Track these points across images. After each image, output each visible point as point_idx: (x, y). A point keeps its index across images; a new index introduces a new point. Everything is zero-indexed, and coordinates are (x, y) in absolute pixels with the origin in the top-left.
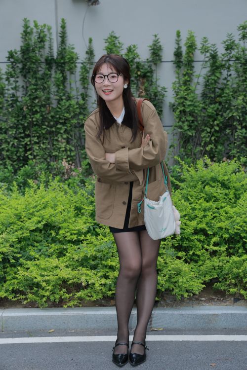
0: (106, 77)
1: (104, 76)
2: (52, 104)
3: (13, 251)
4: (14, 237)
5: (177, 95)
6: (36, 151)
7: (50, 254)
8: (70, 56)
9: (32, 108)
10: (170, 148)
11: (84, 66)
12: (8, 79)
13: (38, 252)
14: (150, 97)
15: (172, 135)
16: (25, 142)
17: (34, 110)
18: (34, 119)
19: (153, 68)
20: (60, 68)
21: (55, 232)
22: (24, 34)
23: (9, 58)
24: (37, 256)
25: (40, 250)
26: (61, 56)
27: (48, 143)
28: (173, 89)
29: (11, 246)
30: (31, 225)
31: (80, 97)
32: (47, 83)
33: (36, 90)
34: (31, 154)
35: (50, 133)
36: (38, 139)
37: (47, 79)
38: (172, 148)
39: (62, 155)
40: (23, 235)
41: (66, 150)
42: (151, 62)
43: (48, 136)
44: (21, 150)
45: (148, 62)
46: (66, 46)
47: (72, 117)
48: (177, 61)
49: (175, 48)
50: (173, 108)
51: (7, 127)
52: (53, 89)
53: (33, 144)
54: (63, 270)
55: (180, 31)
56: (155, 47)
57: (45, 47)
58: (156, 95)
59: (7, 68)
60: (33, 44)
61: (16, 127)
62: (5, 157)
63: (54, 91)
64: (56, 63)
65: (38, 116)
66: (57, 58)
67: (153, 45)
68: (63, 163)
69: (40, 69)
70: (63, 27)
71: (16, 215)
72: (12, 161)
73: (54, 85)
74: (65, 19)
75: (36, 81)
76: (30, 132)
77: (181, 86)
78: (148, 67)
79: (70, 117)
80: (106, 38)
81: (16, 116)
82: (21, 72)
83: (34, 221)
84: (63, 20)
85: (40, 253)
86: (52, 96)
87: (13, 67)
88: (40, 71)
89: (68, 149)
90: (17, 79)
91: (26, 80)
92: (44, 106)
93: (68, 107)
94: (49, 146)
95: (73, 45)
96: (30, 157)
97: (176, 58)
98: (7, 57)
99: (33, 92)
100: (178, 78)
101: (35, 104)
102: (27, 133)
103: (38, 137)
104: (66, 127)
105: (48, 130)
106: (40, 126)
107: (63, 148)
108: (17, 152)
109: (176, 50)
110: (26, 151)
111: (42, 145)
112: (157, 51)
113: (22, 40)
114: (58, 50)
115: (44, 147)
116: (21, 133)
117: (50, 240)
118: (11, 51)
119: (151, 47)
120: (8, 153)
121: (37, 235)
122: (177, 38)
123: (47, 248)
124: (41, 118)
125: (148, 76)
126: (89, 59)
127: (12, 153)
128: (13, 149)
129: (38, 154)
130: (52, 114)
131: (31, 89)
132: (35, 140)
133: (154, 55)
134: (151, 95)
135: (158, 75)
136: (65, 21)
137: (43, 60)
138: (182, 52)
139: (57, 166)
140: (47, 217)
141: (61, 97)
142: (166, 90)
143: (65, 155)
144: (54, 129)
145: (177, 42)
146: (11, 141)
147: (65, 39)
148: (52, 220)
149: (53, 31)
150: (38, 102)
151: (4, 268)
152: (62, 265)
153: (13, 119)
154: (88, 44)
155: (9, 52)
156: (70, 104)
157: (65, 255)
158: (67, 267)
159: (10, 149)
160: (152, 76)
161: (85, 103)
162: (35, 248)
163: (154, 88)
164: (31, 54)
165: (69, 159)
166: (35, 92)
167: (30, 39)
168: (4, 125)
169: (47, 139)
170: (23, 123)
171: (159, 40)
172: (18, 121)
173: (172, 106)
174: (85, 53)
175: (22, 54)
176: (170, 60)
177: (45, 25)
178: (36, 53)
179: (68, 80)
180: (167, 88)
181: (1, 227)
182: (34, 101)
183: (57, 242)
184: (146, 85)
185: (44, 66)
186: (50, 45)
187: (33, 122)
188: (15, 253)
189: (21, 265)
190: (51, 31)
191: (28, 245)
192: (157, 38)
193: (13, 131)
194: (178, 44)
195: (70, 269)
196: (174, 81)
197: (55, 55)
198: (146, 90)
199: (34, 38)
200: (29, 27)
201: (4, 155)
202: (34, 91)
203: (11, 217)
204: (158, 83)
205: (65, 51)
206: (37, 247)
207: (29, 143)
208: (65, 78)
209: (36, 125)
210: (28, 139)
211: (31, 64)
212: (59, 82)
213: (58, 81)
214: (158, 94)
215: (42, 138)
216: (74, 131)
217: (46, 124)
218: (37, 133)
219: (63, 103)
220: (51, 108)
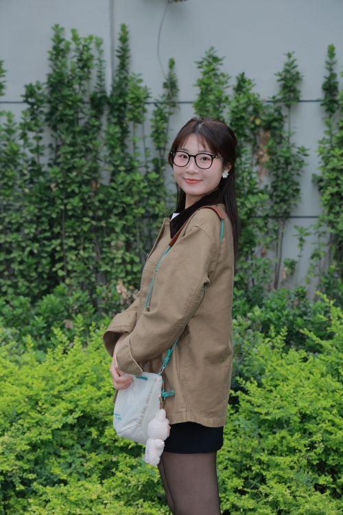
0: (192, 158)
1: (190, 156)
2: (102, 178)
3: (21, 468)
4: (24, 442)
5: (327, 164)
6: (71, 263)
7: (89, 471)
8: (135, 94)
9: (66, 186)
10: (312, 257)
11: (159, 109)
12: (24, 136)
13: (65, 469)
14: (277, 165)
15: (317, 235)
16: (53, 247)
17: (69, 190)
18: (69, 207)
19: (284, 112)
20: (116, 114)
21: (98, 430)
22: (54, 52)
23: (27, 96)
24: (64, 477)
25: (70, 465)
26: (119, 92)
27: (93, 249)
28: (318, 153)
29: (19, 457)
30: (55, 417)
31: (151, 166)
32: (94, 142)
33: (73, 154)
34: (62, 268)
35: (97, 230)
36: (74, 241)
37: (94, 134)
38: (315, 259)
39: (117, 272)
40: (41, 437)
41: (124, 262)
42: (279, 101)
43: (93, 236)
44: (44, 261)
45: (275, 102)
46: (128, 73)
47: (135, 203)
48: (328, 100)
49: (325, 77)
50: (320, 183)
51: (21, 221)
52: (104, 152)
53: (66, 251)
54: (109, 505)
55: (335, 46)
56: (288, 76)
57: (91, 76)
58: (287, 162)
59: (23, 116)
60: (70, 73)
61: (37, 220)
62: (16, 273)
63: (105, 156)
64: (109, 103)
65: (75, 201)
66: (112, 95)
67: (284, 71)
68: (118, 287)
69: (81, 115)
70: (124, 40)
71: (30, 398)
72: (28, 281)
73: (105, 144)
74: (126, 25)
75: (74, 138)
76: (61, 229)
77: (333, 148)
78: (276, 110)
79: (132, 202)
80: (200, 60)
81: (38, 200)
82: (47, 120)
83: (60, 411)
84: (124, 28)
85: (69, 471)
86: (102, 164)
87: (33, 113)
88: (81, 118)
89: (128, 259)
90: (40, 135)
91: (56, 135)
92: (87, 183)
93: (130, 184)
94: (94, 254)
95: (140, 75)
96: (61, 273)
97: (326, 96)
98: (22, 96)
99: (67, 158)
100: (330, 133)
101: (71, 178)
102: (57, 230)
103: (76, 238)
104: (124, 222)
105: (92, 225)
106: (78, 218)
107: (118, 258)
108: (38, 263)
109: (325, 80)
110: (54, 262)
111: (82, 252)
112: (290, 83)
113: (51, 63)
114: (114, 80)
115: (86, 255)
116: (45, 231)
117: (88, 444)
118: (31, 85)
119: (280, 75)
120: (22, 267)
121: (65, 436)
122: (328, 60)
123: (82, 460)
124: (81, 204)
125: (275, 128)
126: (169, 97)
127: (29, 267)
128: (31, 260)
129: (75, 269)
130: (101, 196)
131: (65, 153)
132: (70, 244)
133: (286, 91)
134: (279, 161)
135: (292, 125)
136: (128, 30)
137: (86, 99)
138: (337, 83)
139: (107, 295)
140: (84, 403)
141: (116, 166)
142: (307, 152)
143: (122, 271)
144: (103, 224)
145: (329, 67)
146: (27, 246)
147: (127, 61)
148: (92, 409)
149: (106, 47)
150: (77, 176)
151: (6, 498)
152: (108, 496)
153: (32, 208)
154: (167, 70)
155: (26, 87)
156: (134, 180)
157: (113, 474)
158: (117, 497)
159: (26, 259)
160: (282, 127)
161: (159, 177)
162: (61, 460)
163: (285, 149)
164: (66, 92)
165: (129, 278)
166: (72, 157)
167: (64, 65)
168: (16, 218)
169: (91, 241)
170: (49, 213)
171: (295, 63)
172: (40, 209)
173: (317, 180)
174: (161, 85)
175: (50, 89)
176: (315, 99)
177: (91, 38)
178: (74, 90)
179: (131, 135)
180: (309, 149)
181: (2, 421)
182: (70, 175)
183: (102, 448)
184: (270, 143)
185: (87, 109)
186: (100, 72)
187: (66, 210)
188: (25, 471)
189: (35, 493)
190: (102, 47)
191: (49, 454)
192: (292, 59)
193: (31, 228)
194: (331, 70)
195: (122, 503)
196: (321, 139)
197: (109, 90)
198: (271, 153)
199: (71, 60)
200: (63, 40)
201: (14, 270)
202: (69, 157)
203: (20, 403)
204: (292, 140)
205: (126, 82)
206: (64, 457)
207: (58, 249)
208: (125, 132)
209: (73, 216)
210: (58, 241)
211: (64, 109)
212: (114, 141)
213: (112, 139)
214: (292, 159)
215: (82, 239)
216: (140, 228)
217: (91, 214)
218: (74, 230)
219: (119, 179)
220: (99, 186)
